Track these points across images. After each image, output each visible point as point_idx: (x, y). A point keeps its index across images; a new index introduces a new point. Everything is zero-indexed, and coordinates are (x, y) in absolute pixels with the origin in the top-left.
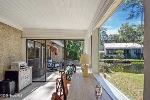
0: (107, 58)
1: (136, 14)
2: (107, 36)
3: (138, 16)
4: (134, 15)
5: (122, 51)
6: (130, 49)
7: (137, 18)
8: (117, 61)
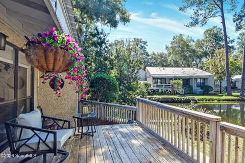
0: (156, 94)
1: (203, 18)
2: (149, 56)
3: (205, 22)
4: (199, 20)
5: (181, 82)
6: (192, 79)
7: (203, 25)
8: (175, 99)
